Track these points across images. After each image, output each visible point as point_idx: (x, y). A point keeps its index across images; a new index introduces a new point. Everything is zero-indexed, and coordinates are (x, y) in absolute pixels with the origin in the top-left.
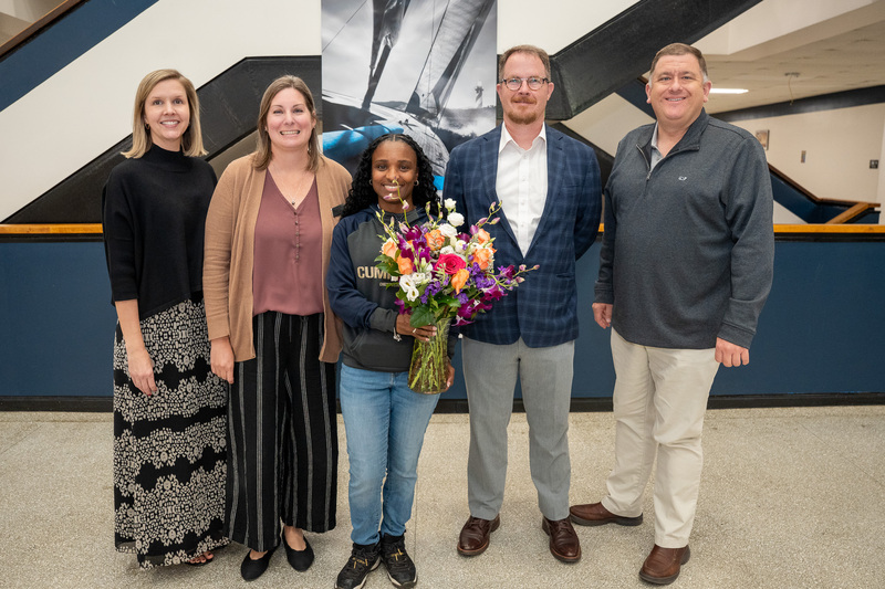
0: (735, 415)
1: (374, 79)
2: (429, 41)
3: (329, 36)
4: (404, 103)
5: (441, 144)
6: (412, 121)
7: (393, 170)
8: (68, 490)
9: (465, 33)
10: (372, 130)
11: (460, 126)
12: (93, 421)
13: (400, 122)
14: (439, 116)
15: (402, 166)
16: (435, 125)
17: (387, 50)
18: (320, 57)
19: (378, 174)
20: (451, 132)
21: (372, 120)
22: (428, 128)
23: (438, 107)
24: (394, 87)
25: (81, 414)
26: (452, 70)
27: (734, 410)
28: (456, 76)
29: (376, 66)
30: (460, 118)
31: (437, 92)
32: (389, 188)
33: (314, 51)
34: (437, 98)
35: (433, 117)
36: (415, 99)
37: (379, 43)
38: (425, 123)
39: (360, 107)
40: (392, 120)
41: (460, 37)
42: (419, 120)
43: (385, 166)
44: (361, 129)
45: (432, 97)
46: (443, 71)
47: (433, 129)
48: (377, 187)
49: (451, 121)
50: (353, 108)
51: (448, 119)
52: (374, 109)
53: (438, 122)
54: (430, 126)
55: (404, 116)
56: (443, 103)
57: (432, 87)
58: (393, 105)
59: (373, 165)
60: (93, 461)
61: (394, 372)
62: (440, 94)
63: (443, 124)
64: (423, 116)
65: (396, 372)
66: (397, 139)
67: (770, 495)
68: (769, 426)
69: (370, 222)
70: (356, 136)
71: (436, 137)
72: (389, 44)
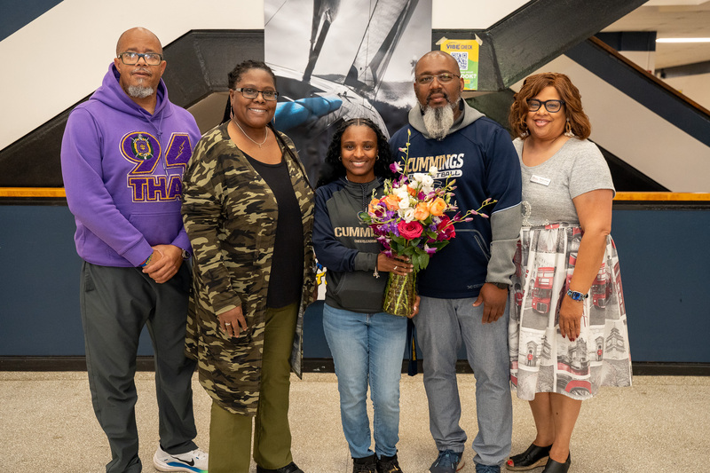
0: (667, 382)
1: (315, 53)
2: (367, 16)
3: (271, 10)
4: (342, 76)
5: (378, 115)
6: (350, 93)
7: (359, 149)
8: (20, 440)
9: (402, 8)
10: (312, 101)
11: (395, 99)
12: (36, 379)
13: (339, 94)
14: (376, 89)
15: (366, 145)
16: (372, 97)
17: (327, 26)
18: (262, 32)
19: (347, 153)
20: (387, 104)
21: (312, 92)
22: (366, 100)
23: (375, 80)
24: (334, 60)
25: (24, 373)
26: (388, 45)
27: (667, 377)
28: (392, 51)
29: (316, 40)
30: (396, 91)
31: (374, 66)
32: (356, 164)
33: (257, 25)
34: (374, 71)
35: (370, 89)
36: (353, 73)
37: (319, 18)
38: (362, 95)
39: (301, 80)
40: (331, 92)
41: (396, 12)
42: (357, 92)
43: (352, 146)
44: (302, 100)
45: (369, 71)
46: (380, 45)
47: (370, 101)
48: (346, 164)
49: (387, 93)
50: (295, 81)
51: (384, 92)
52: (314, 82)
53: (375, 95)
54: (367, 98)
55: (343, 89)
56: (380, 76)
57: (370, 61)
58: (333, 78)
59: (343, 145)
60: (41, 415)
61: (369, 313)
62: (378, 66)
63: (380, 96)
64: (361, 88)
65: (371, 314)
66: (361, 123)
67: (688, 454)
68: (701, 393)
69: (341, 191)
70: (297, 107)
71: (373, 109)
72: (329, 19)
